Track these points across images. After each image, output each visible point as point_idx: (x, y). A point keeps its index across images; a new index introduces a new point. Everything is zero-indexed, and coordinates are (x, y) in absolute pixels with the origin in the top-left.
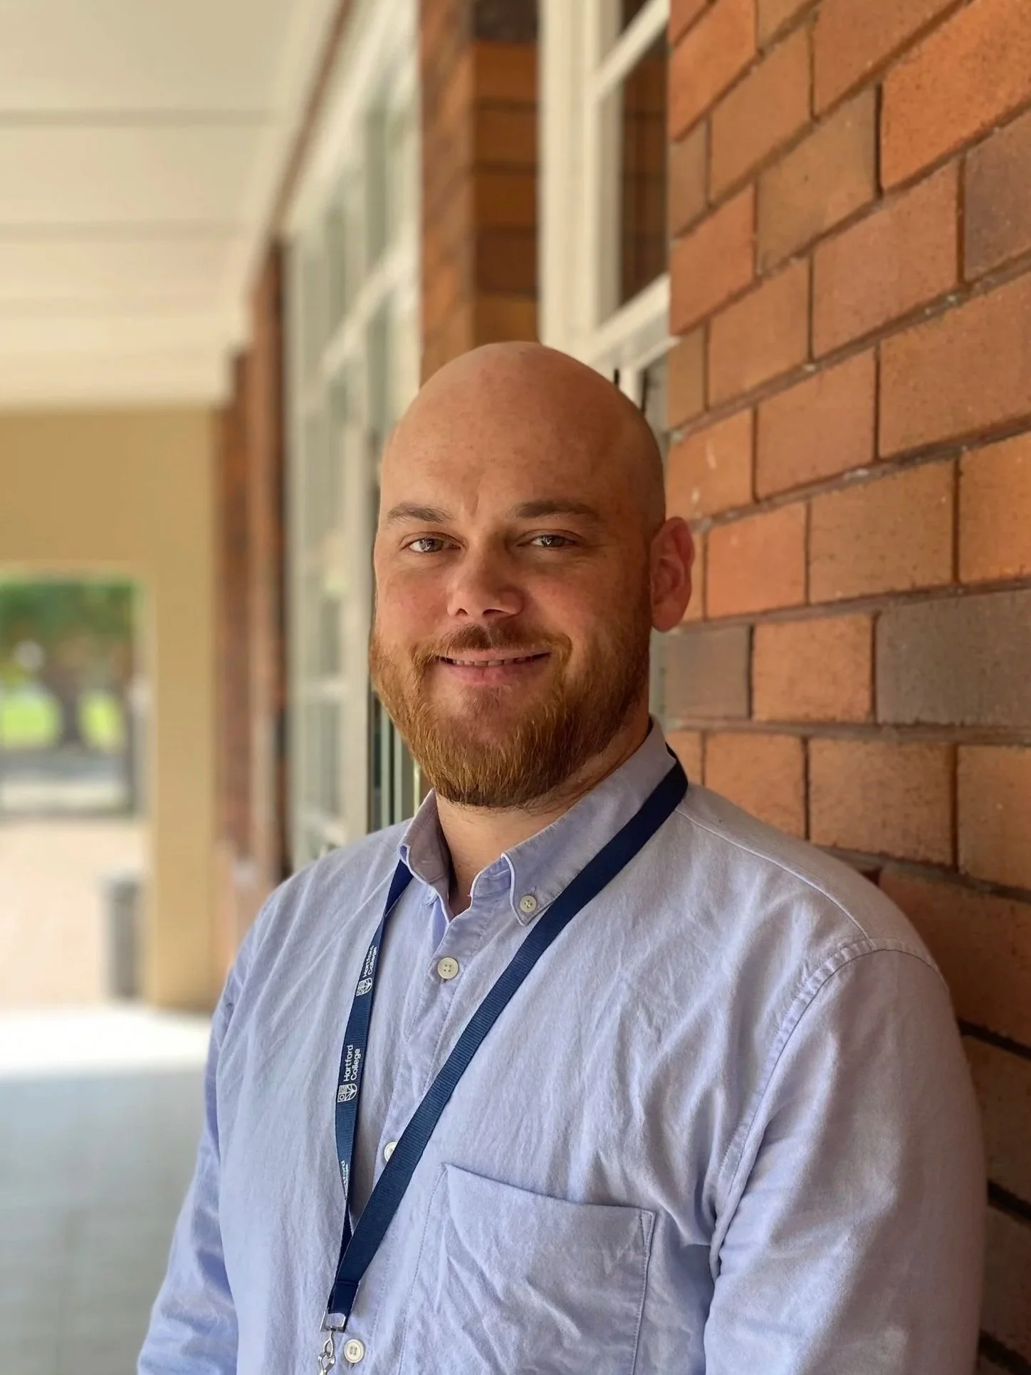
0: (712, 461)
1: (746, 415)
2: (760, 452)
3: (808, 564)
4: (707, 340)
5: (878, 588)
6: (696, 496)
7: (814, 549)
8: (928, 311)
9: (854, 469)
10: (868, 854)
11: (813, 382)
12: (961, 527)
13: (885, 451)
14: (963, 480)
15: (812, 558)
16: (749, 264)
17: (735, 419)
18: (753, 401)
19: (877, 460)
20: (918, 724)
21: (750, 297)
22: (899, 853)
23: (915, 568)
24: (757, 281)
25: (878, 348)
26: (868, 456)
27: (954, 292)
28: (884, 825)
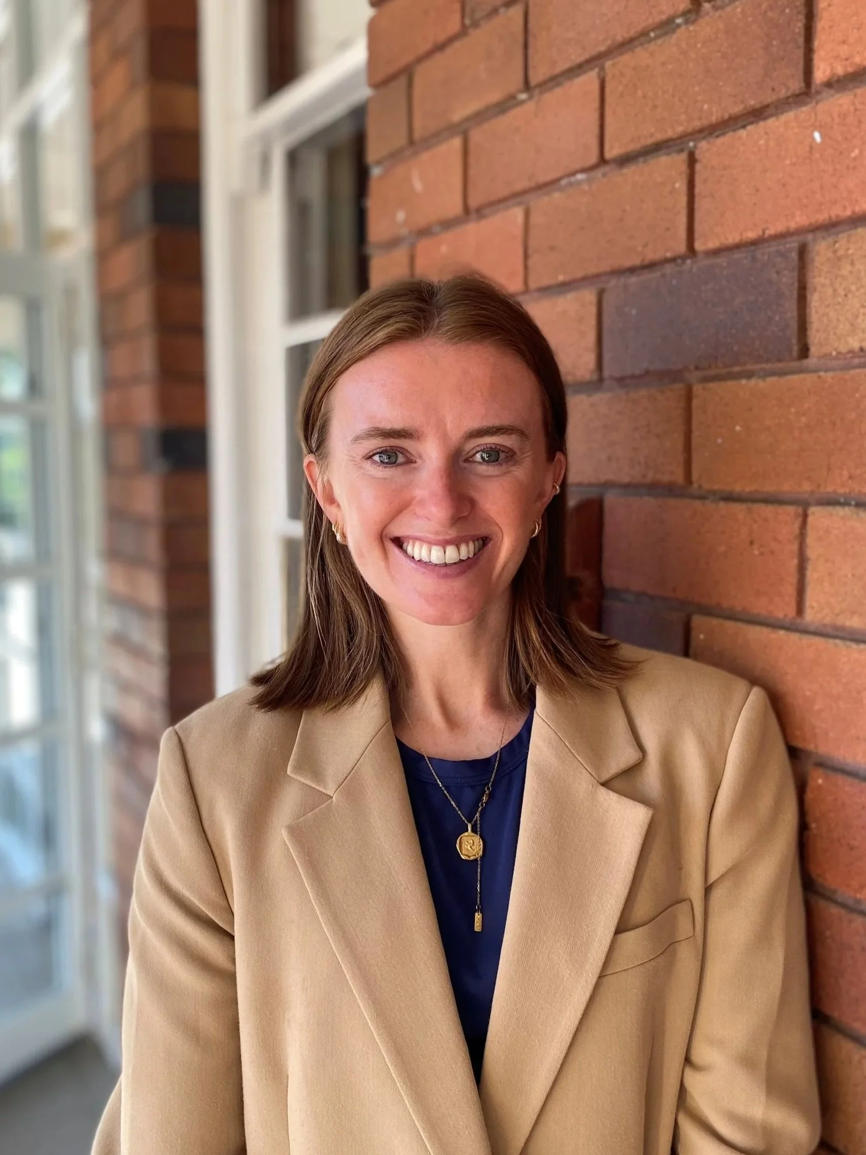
0: (418, 186)
1: (457, 142)
2: (472, 172)
3: (526, 256)
4: (410, 85)
5: (605, 266)
6: (401, 216)
7: (532, 244)
8: (652, 35)
9: (574, 174)
10: (590, 485)
11: (530, 106)
12: (696, 205)
13: (608, 155)
14: (698, 167)
15: (530, 252)
16: (457, 17)
17: (444, 148)
18: (463, 130)
19: (602, 160)
20: (647, 372)
21: (457, 44)
22: (626, 479)
23: (646, 245)
24: (463, 32)
25: (602, 68)
26: (593, 158)
27: (684, 14)
28: (610, 459)
